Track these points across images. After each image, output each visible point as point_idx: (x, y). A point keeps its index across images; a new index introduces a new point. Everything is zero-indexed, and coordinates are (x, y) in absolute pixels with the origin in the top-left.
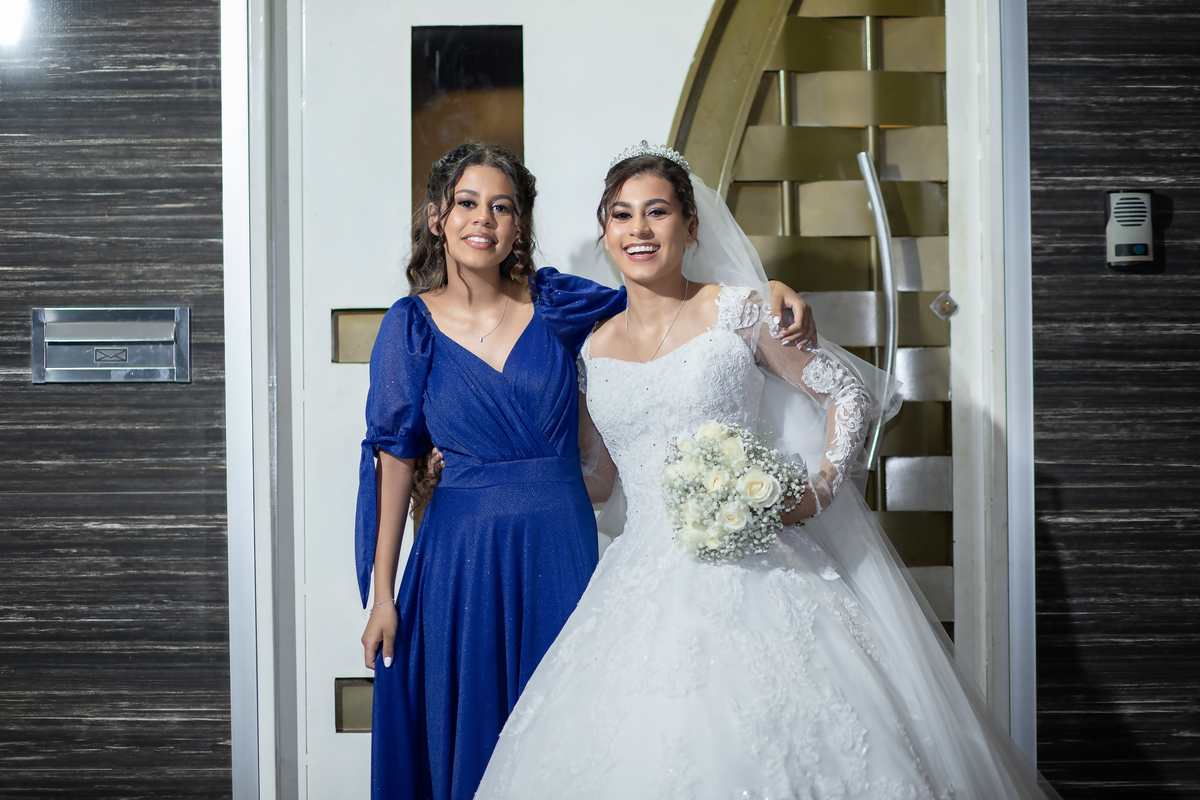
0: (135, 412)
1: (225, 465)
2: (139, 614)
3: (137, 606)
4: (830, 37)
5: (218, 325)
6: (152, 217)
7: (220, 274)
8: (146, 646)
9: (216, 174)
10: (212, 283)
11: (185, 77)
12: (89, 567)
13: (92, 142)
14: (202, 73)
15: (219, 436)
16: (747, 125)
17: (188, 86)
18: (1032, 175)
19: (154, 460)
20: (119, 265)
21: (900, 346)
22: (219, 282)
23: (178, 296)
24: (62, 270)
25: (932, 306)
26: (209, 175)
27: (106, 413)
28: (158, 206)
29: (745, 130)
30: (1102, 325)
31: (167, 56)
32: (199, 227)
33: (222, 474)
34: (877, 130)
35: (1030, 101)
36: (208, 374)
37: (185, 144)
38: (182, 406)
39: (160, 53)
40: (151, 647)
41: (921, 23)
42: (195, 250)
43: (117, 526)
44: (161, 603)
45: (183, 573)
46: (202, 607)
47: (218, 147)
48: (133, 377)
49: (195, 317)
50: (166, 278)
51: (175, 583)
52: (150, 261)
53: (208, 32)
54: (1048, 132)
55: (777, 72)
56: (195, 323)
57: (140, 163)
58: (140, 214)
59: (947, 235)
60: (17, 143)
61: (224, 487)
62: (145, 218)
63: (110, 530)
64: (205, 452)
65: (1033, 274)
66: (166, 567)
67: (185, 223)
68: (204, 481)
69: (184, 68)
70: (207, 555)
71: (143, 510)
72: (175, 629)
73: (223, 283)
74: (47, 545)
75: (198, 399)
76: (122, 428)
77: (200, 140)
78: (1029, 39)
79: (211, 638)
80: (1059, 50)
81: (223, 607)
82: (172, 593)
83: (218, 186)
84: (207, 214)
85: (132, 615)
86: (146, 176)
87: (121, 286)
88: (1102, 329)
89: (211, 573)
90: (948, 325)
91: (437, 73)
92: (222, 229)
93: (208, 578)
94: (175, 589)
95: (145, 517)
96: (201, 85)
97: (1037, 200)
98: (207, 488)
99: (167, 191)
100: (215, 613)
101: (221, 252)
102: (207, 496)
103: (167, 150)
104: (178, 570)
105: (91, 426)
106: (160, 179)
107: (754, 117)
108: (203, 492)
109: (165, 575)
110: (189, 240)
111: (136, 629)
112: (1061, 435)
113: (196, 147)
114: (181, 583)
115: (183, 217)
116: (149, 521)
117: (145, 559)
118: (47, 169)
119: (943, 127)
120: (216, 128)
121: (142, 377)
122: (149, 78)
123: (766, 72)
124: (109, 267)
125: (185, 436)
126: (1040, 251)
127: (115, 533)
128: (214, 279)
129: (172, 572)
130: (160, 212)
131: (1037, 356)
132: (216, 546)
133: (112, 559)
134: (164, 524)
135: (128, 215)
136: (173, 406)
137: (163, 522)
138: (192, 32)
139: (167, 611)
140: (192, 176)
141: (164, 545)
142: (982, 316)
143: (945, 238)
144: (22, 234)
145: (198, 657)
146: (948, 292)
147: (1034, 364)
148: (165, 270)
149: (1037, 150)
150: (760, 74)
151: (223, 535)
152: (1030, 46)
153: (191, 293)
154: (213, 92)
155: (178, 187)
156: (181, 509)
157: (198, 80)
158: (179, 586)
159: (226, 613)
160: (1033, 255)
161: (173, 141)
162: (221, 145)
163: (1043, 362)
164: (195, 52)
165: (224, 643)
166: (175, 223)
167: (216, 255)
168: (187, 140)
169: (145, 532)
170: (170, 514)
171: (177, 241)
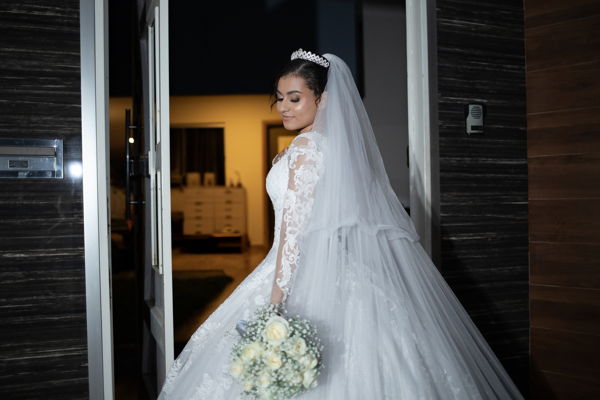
0: (32, 194)
1: (83, 222)
2: (36, 301)
3: (35, 298)
5: (79, 150)
6: (42, 92)
7: (80, 123)
8: (40, 318)
9: (77, 71)
10: (75, 128)
11: (60, 20)
12: (7, 278)
14: (69, 18)
15: (79, 207)
17: (62, 24)
18: (439, 96)
19: (43, 220)
20: (23, 116)
23: (56, 133)
26: (74, 72)
27: (16, 195)
30: (463, 159)
31: (49, 8)
32: (68, 98)
33: (81, 226)
35: (438, 65)
37: (60, 55)
38: (59, 191)
39: (46, 6)
40: (43, 318)
42: (66, 110)
43: (22, 255)
44: (48, 295)
45: (60, 279)
46: (71, 296)
47: (78, 57)
48: (32, 176)
49: (66, 145)
50: (49, 124)
52: (40, 115)
56: (66, 148)
57: (34, 63)
58: (35, 90)
61: (83, 233)
62: (38, 92)
63: (18, 257)
64: (72, 215)
66: (51, 276)
67: (60, 96)
68: (71, 230)
69: (59, 15)
70: (74, 269)
71: (37, 246)
72: (56, 308)
73: (81, 128)
75: (68, 188)
76: (25, 203)
77: (68, 53)
78: (437, 39)
79: (76, 312)
80: (448, 45)
81: (83, 295)
82: (54, 289)
83: (78, 77)
84: (72, 92)
85: (32, 302)
86: (38, 70)
87: (24, 128)
88: (463, 160)
89: (76, 278)
92: (81, 100)
93: (74, 280)
94: (56, 287)
95: (39, 250)
97: (441, 106)
98: (73, 234)
99: (50, 78)
100: (78, 298)
101: (80, 111)
102: (74, 238)
103: (50, 57)
104: (58, 277)
106: (46, 72)
108: (71, 236)
109: (51, 280)
110: (62, 105)
111: (34, 309)
113: (66, 56)
115: (59, 93)
116: (41, 252)
117: (39, 272)
120: (77, 48)
122: (39, 18)
124: (17, 117)
126: (441, 128)
127: (21, 259)
128: (76, 125)
129: (54, 279)
130: (46, 89)
131: (441, 171)
132: (79, 263)
133: (20, 273)
135: (28, 89)
136: (54, 191)
137: (49, 252)
139: (52, 299)
140: (64, 71)
141: (50, 264)
145: (69, 322)
147: (440, 174)
148: (49, 120)
149: (440, 85)
151: (82, 258)
152: (438, 42)
153: (64, 132)
154: (75, 29)
155: (56, 76)
156: (59, 245)
157: (67, 22)
158: (58, 285)
159: (84, 298)
161: (53, 52)
164: (65, 7)
165: (84, 314)
166: (54, 95)
167: (78, 113)
168: (61, 53)
169: (39, 258)
170: (53, 248)
171: (56, 105)
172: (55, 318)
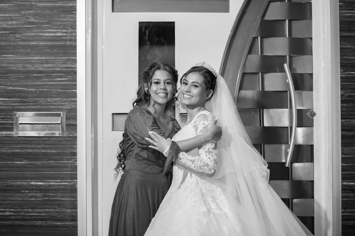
0: (48, 146)
1: (77, 164)
2: (48, 212)
3: (48, 210)
4: (274, 26)
5: (75, 118)
6: (54, 83)
7: (76, 102)
8: (50, 223)
9: (75, 69)
10: (73, 105)
11: (65, 37)
12: (32, 197)
13: (34, 58)
14: (70, 36)
15: (75, 154)
16: (248, 55)
17: (66, 40)
18: (341, 71)
19: (53, 162)
20: (43, 98)
21: (298, 127)
22: (75, 104)
23: (62, 108)
24: (24, 100)
25: (307, 114)
26: (73, 69)
27: (38, 146)
28: (56, 79)
29: (247, 56)
31: (59, 31)
32: (69, 86)
33: (76, 167)
34: (290, 56)
35: (340, 47)
36: (72, 134)
37: (65, 59)
38: (63, 144)
39: (57, 29)
40: (52, 223)
41: (304, 22)
42: (68, 94)
43: (41, 183)
44: (56, 209)
45: (62, 199)
46: (69, 210)
47: (76, 60)
48: (47, 135)
49: (67, 116)
50: (58, 103)
51: (60, 202)
52: (53, 97)
53: (73, 23)
54: (346, 57)
55: (257, 38)
56: (67, 117)
57: (50, 65)
58: (50, 82)
59: (313, 91)
60: (10, 58)
61: (76, 171)
62: (51, 83)
63: (39, 185)
64: (70, 159)
65: (341, 103)
66: (57, 197)
67: (65, 85)
68: (70, 169)
69: (65, 34)
70: (71, 193)
71: (50, 178)
72: (60, 217)
73: (77, 104)
74: (18, 190)
75: (68, 142)
76: (43, 151)
77: (70, 58)
78: (340, 27)
79: (72, 220)
80: (350, 31)
81: (76, 210)
82: (59, 205)
83: (75, 73)
84: (72, 82)
85: (46, 212)
86: (52, 69)
87: (43, 105)
89: (72, 199)
90: (313, 120)
91: (147, 37)
92: (76, 87)
93: (71, 201)
94: (60, 204)
95: (51, 181)
96: (70, 40)
97: (342, 79)
98: (71, 171)
99: (59, 74)
100: (73, 212)
101: (76, 94)
102: (71, 174)
103: (59, 61)
104: (61, 198)
105: (33, 151)
106: (57, 70)
107: (250, 52)
108: (70, 173)
109: (57, 199)
110: (66, 90)
111: (47, 217)
112: (350, 156)
113: (69, 60)
114: (62, 202)
115: (64, 83)
116: (52, 182)
117: (50, 194)
118: (20, 67)
119: (311, 56)
120: (75, 54)
121: (50, 135)
122: (53, 38)
123: (254, 37)
124: (39, 99)
125: (64, 154)
126: (343, 96)
127: (40, 186)
128: (74, 103)
129: (59, 199)
130: (56, 81)
131: (342, 130)
132: (73, 190)
133: (40, 194)
134: (57, 183)
135: (46, 82)
136: (60, 144)
137: (56, 182)
138: (67, 23)
139: (57, 211)
140: (67, 70)
141: (56, 190)
142: (324, 117)
143: (312, 91)
144: (11, 88)
145: (67, 227)
146: (313, 109)
147: (341, 133)
148: (58, 100)
149: (342, 63)
150: (252, 38)
151: (76, 187)
152: (340, 30)
153: (66, 107)
154: (74, 42)
155: (62, 73)
156: (62, 178)
157: (69, 38)
158: (61, 203)
159: (76, 212)
160: (341, 97)
161: (61, 58)
162: (76, 59)
163: (344, 132)
164: (68, 29)
165: (76, 222)
166: (61, 85)
167: (75, 95)
168: (65, 58)
169: (50, 186)
170: (59, 180)
171: (62, 91)
172: (59, 223)
